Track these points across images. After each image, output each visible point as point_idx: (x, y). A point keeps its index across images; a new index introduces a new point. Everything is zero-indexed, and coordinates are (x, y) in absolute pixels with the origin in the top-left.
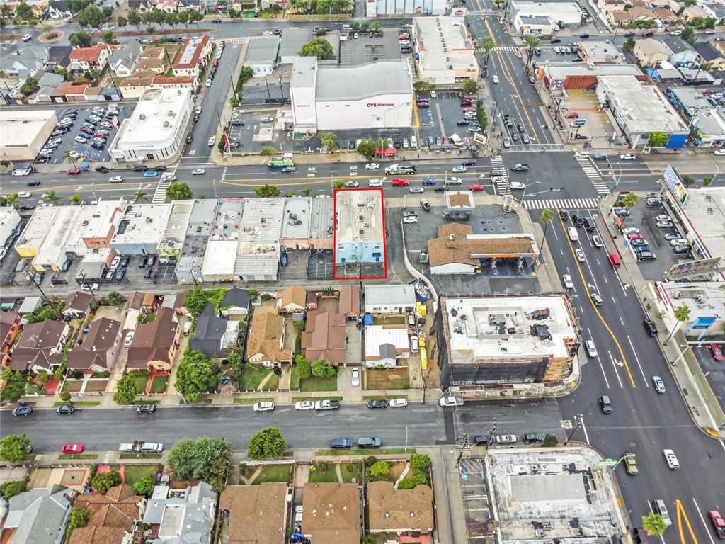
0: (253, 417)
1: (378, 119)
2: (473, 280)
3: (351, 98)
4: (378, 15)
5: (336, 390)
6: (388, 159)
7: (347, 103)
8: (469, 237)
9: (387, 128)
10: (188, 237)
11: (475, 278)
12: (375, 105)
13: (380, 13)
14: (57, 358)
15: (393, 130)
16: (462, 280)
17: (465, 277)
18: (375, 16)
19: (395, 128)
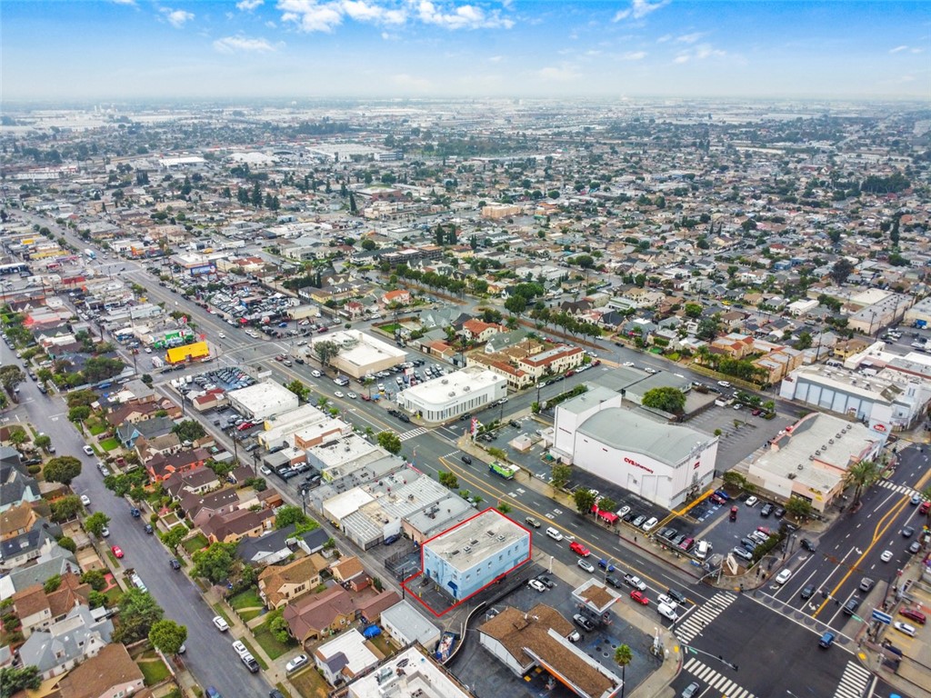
0: (207, 625)
1: (635, 482)
2: (509, 680)
3: (611, 444)
4: (794, 399)
5: (273, 659)
6: (601, 524)
7: (606, 447)
8: (552, 633)
9: (642, 498)
10: (351, 475)
11: (513, 680)
12: (633, 463)
13: (798, 397)
14: (185, 494)
15: (647, 503)
16: (498, 673)
17: (506, 671)
18: (791, 398)
19: (650, 502)
